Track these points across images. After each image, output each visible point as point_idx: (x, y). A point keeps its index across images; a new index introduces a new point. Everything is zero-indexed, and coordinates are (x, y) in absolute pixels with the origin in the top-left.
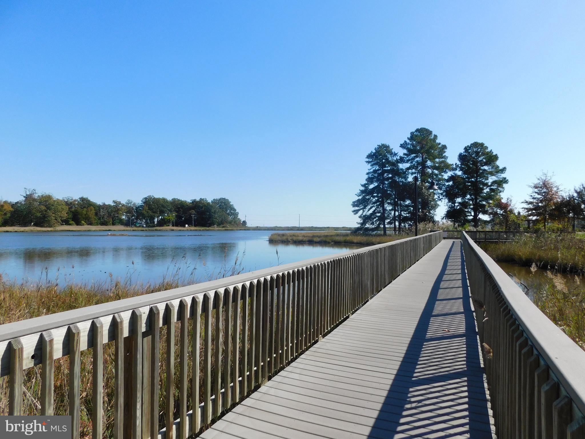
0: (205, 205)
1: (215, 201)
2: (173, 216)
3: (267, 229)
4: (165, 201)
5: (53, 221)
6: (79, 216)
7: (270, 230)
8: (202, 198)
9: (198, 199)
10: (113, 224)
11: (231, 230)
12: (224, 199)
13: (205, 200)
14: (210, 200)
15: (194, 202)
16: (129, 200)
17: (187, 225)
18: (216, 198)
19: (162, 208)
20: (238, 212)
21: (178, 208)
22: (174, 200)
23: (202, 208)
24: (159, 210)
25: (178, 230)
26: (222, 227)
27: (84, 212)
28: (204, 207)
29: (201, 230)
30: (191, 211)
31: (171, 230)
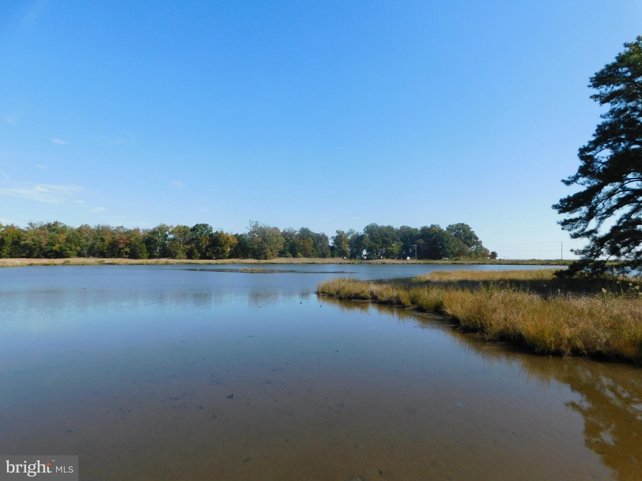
0: (436, 233)
1: (450, 228)
2: (396, 247)
3: (510, 263)
4: (391, 229)
5: (269, 253)
6: (296, 248)
7: (514, 265)
8: (434, 224)
9: (429, 226)
10: (332, 256)
11: (461, 264)
12: (463, 224)
13: (437, 227)
14: (444, 227)
15: (424, 229)
16: (351, 230)
17: (408, 258)
18: (452, 224)
19: (385, 238)
20: (481, 241)
21: (406, 237)
22: (402, 228)
23: (432, 236)
24: (382, 239)
25: (391, 264)
26: (455, 261)
27: (302, 243)
28: (434, 235)
29: (420, 264)
30: (418, 240)
31: (382, 264)
